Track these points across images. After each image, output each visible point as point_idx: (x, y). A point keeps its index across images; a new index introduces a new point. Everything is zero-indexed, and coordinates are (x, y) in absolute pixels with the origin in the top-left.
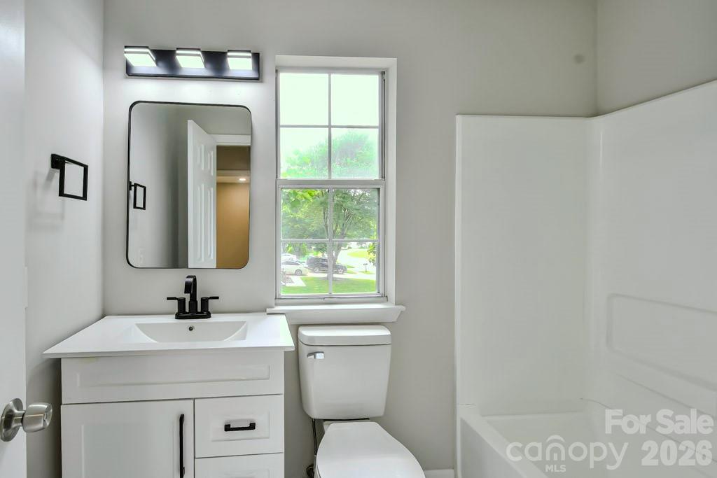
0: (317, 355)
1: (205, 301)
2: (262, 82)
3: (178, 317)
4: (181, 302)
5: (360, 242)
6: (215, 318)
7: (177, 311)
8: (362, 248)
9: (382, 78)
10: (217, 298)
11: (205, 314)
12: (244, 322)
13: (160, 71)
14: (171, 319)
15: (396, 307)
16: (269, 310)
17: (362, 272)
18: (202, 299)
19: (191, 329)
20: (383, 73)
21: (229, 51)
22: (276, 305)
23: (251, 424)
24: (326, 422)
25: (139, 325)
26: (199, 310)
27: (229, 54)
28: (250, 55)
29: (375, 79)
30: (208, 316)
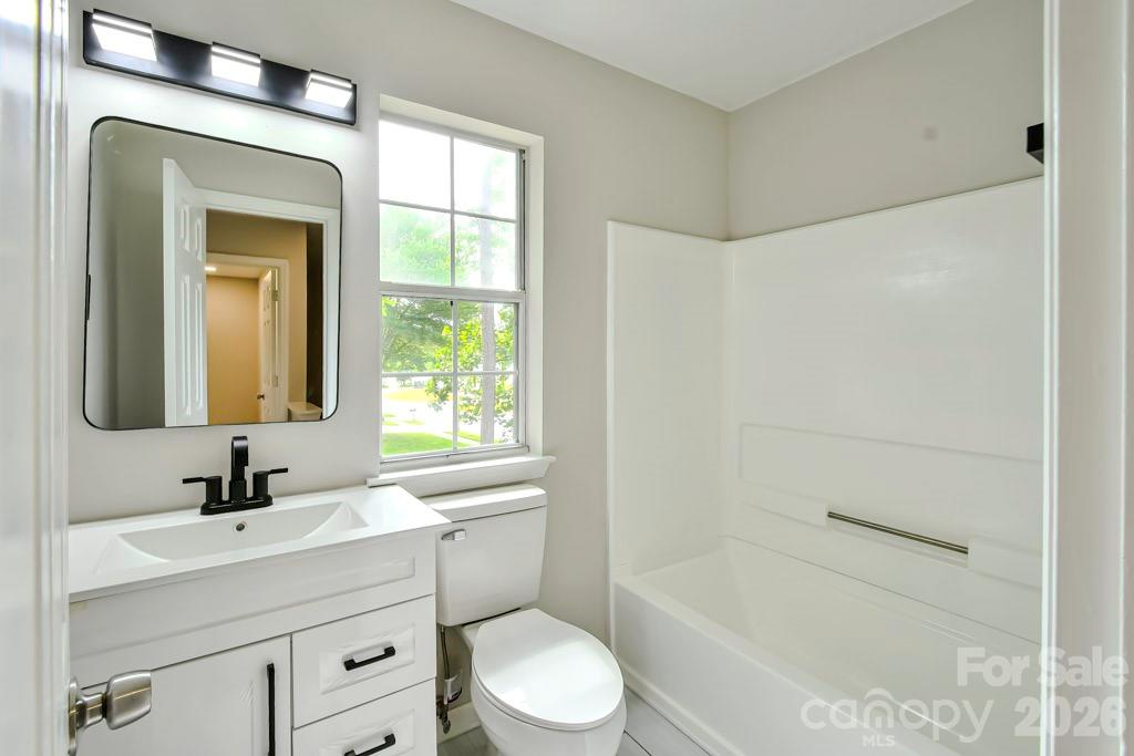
0: (457, 534)
1: (261, 479)
2: (358, 130)
3: (207, 510)
4: (213, 484)
5: (402, 377)
6: (279, 505)
7: (205, 501)
8: (404, 385)
9: (521, 157)
10: (285, 470)
11: (262, 499)
12: (339, 504)
13: (162, 71)
14: (194, 517)
15: (545, 458)
16: (371, 482)
17: (409, 422)
18: (255, 475)
19: (240, 528)
20: (522, 152)
21: (313, 71)
22: (382, 472)
23: (386, 650)
24: (467, 627)
25: (124, 536)
26: (250, 494)
27: (312, 76)
28: (350, 86)
29: (511, 158)
30: (267, 502)
